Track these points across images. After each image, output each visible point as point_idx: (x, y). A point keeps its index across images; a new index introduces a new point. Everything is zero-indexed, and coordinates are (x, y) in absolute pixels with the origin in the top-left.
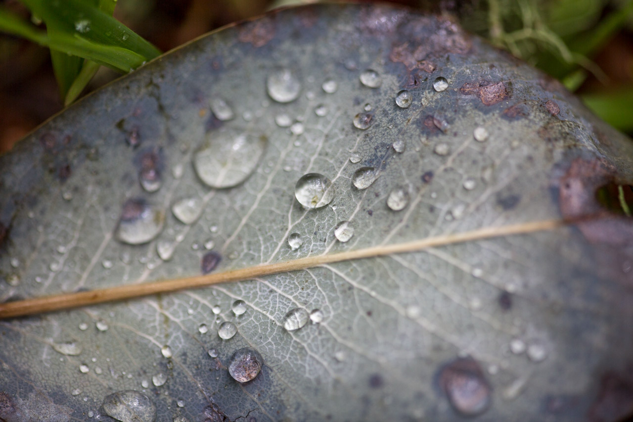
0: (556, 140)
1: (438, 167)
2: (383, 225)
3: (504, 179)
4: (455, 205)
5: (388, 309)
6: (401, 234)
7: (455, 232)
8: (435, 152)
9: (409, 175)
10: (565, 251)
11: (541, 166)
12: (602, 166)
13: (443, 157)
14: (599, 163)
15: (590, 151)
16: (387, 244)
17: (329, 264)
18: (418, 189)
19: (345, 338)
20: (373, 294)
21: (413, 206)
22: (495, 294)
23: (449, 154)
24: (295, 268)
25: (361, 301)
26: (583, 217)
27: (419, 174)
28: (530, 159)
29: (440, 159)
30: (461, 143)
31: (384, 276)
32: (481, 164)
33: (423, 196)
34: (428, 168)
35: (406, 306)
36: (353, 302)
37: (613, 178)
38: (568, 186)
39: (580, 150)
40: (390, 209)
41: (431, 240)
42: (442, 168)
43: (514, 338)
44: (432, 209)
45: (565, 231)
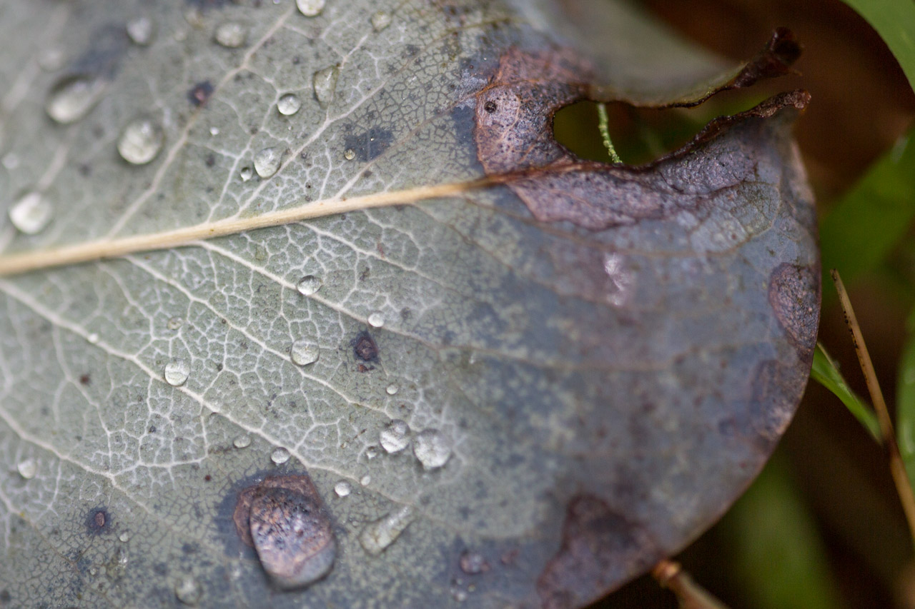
0: (467, 10)
1: (222, 73)
2: (111, 196)
3: (360, 97)
5: (123, 369)
6: (148, 213)
7: (256, 208)
8: (215, 42)
9: (163, 90)
10: (486, 241)
11: (436, 66)
12: (564, 63)
13: (233, 51)
14: (557, 57)
15: (537, 33)
16: (120, 235)
18: (182, 120)
19: (35, 431)
20: (93, 338)
21: (172, 154)
22: (344, 334)
23: (245, 45)
25: (68, 354)
26: (522, 173)
27: (184, 87)
28: (413, 50)
29: (227, 54)
30: (270, 21)
31: (115, 301)
32: (313, 64)
33: (191, 133)
34: (202, 76)
35: (160, 364)
36: (53, 355)
37: (586, 86)
38: (491, 108)
39: (518, 30)
40: (124, 163)
41: (205, 227)
42: (232, 73)
43: (388, 425)
44: (211, 161)
45: (487, 199)
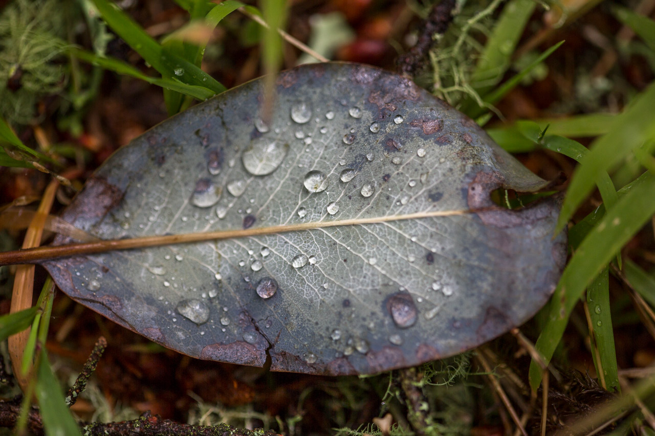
0: (468, 159)
1: (393, 172)
2: (357, 206)
3: (434, 182)
4: (403, 196)
5: (357, 258)
6: (368, 212)
7: (400, 213)
8: (392, 162)
9: (375, 176)
10: (469, 229)
11: (457, 175)
12: (496, 176)
13: (397, 166)
14: (494, 174)
15: (489, 167)
16: (358, 218)
17: (322, 228)
18: (380, 185)
19: (329, 275)
20: (349, 248)
21: (376, 195)
22: (424, 253)
23: (401, 164)
24: (301, 229)
25: (340, 252)
26: (481, 209)
27: (382, 175)
28: (451, 170)
29: (395, 166)
30: (409, 157)
31: (356, 238)
32: (421, 171)
33: (382, 189)
34: (387, 172)
35: (368, 258)
36: (336, 252)
37: (502, 184)
38: (473, 189)
39: (483, 165)
40: (362, 196)
41: (385, 218)
42: (396, 172)
43: (435, 281)
44: (388, 198)
45: (470, 216)
